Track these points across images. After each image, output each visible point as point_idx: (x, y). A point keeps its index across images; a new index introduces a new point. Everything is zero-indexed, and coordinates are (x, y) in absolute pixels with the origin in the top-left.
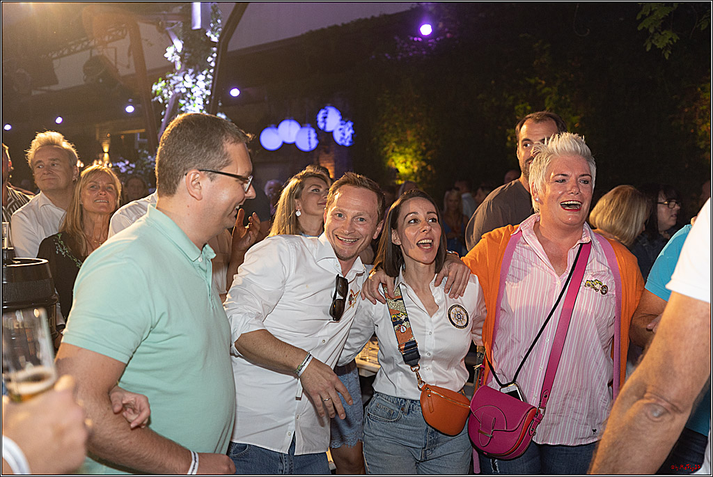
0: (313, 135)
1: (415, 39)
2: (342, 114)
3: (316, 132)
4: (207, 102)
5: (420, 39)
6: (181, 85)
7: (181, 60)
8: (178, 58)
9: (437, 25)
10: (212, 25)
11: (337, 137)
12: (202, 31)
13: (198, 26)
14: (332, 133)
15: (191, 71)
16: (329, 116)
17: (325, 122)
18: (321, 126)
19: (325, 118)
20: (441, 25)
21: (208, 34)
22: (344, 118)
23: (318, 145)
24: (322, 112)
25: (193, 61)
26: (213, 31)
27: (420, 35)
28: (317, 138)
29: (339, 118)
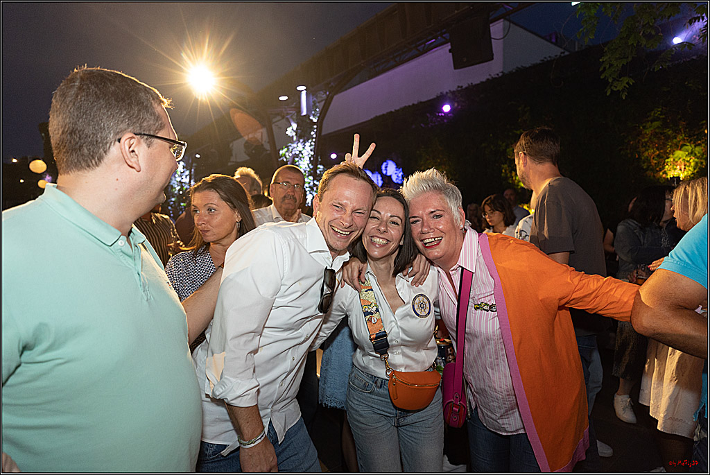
0: (380, 178)
1: (440, 114)
2: (396, 165)
3: (381, 176)
4: (312, 159)
5: (443, 114)
6: (295, 149)
7: (296, 135)
8: (294, 134)
9: (454, 105)
10: (313, 112)
11: (394, 178)
12: (307, 116)
13: (304, 113)
14: (390, 176)
15: (301, 141)
16: (389, 166)
17: (386, 170)
18: (384, 172)
19: (386, 167)
20: (456, 105)
21: (311, 118)
22: (398, 167)
23: (383, 184)
24: (385, 164)
25: (303, 135)
26: (314, 116)
27: (443, 112)
28: (382, 180)
29: (395, 166)
